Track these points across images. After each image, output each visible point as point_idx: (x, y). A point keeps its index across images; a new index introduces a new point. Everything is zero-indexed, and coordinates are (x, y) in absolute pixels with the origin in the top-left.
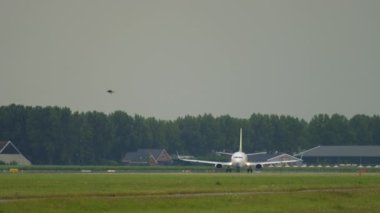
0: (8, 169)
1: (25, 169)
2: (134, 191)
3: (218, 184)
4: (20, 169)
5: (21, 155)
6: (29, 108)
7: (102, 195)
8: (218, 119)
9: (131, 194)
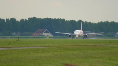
0: (46, 38)
1: (51, 38)
2: (84, 45)
3: (110, 42)
4: (49, 38)
5: (50, 33)
6: (52, 19)
7: (75, 46)
8: (110, 22)
9: (83, 45)
